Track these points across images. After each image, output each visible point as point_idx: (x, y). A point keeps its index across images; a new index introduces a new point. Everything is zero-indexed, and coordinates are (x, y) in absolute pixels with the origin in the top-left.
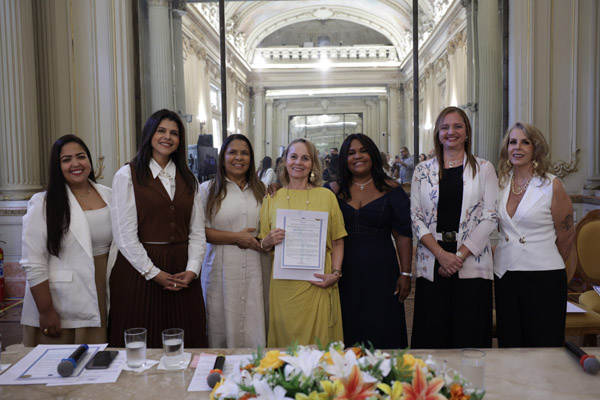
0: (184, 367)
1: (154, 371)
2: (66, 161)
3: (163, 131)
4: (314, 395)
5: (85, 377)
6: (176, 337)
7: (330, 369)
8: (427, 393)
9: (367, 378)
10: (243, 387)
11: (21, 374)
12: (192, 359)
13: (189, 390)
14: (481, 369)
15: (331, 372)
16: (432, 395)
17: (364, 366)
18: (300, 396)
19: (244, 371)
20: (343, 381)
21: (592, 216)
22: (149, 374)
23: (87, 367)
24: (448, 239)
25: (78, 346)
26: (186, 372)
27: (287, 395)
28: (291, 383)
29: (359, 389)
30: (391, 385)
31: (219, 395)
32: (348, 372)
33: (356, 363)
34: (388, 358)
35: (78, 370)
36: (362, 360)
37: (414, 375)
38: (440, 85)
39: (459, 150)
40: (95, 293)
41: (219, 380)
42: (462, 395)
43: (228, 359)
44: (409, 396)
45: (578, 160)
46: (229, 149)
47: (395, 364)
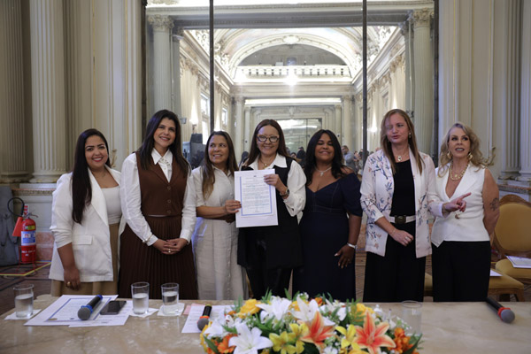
0: (179, 314)
1: (154, 317)
2: (90, 150)
3: (163, 127)
4: (285, 336)
5: (100, 320)
6: (172, 290)
7: (297, 315)
8: (376, 335)
9: (327, 322)
10: (226, 328)
11: (48, 318)
12: (185, 308)
13: (183, 331)
14: (419, 317)
15: (298, 317)
16: (379, 336)
17: (324, 312)
18: (273, 335)
19: (227, 316)
20: (308, 323)
22: (150, 319)
23: (102, 313)
25: (94, 297)
26: (181, 318)
27: (262, 335)
28: (267, 325)
29: (320, 331)
30: (346, 328)
31: (208, 334)
32: (311, 317)
33: (318, 310)
34: (343, 306)
35: (94, 315)
36: (323, 308)
37: (365, 319)
40: (110, 254)
41: (207, 323)
42: (404, 336)
43: (214, 308)
44: (361, 336)
45: (494, 156)
46: (210, 144)
47: (350, 311)
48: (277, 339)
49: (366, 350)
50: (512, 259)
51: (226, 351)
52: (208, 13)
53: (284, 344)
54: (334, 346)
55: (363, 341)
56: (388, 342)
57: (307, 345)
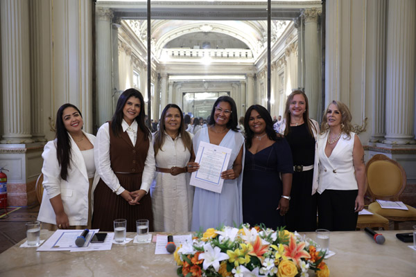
0: (149, 242)
2: (68, 119)
3: (130, 104)
4: (238, 252)
5: (92, 247)
6: (145, 225)
7: (244, 238)
8: (297, 250)
11: (52, 245)
12: (153, 237)
13: (156, 253)
16: (300, 251)
17: (262, 236)
18: (229, 252)
19: (194, 240)
20: (252, 243)
21: (376, 158)
23: (92, 241)
24: (299, 170)
26: (150, 244)
27: (221, 251)
28: (225, 244)
29: (260, 248)
30: (277, 246)
32: (254, 239)
33: (258, 234)
34: (274, 232)
35: (86, 243)
36: (261, 233)
37: (290, 240)
38: (280, 75)
39: (300, 118)
42: (315, 251)
44: (287, 251)
46: (167, 114)
47: (279, 235)
48: (232, 254)
49: (291, 260)
50: (381, 202)
51: (198, 263)
52: (146, 7)
53: (237, 257)
54: (271, 257)
55: (289, 254)
56: (306, 255)
57: (252, 257)
